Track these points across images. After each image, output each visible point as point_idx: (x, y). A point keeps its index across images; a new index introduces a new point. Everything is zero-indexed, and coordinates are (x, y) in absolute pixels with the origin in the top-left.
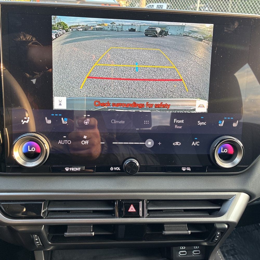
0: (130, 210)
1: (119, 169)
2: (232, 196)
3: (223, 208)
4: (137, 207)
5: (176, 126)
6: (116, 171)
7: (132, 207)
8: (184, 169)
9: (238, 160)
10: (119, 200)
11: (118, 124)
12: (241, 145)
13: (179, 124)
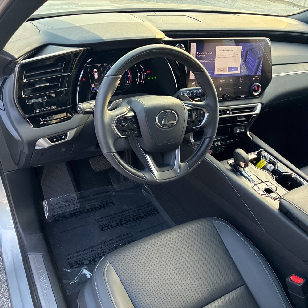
0: (227, 113)
1: (222, 99)
2: (258, 105)
3: (255, 109)
4: (229, 111)
5: (240, 81)
6: (221, 100)
7: (228, 111)
8: (242, 97)
9: (260, 91)
10: (222, 110)
11: (222, 82)
12: (260, 85)
13: (241, 80)
